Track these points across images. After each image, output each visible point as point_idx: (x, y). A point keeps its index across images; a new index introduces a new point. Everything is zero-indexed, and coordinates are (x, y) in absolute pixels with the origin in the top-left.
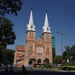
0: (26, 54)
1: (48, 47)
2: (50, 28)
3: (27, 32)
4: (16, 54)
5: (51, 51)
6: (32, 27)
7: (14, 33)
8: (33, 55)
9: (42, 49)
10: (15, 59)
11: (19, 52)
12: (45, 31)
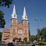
0: (11, 35)
1: (26, 30)
2: (27, 17)
3: (11, 20)
4: (3, 35)
5: (28, 32)
6: (15, 16)
7: (4, 20)
8: (16, 35)
9: (22, 31)
10: (3, 38)
11: (5, 34)
12: (24, 19)
